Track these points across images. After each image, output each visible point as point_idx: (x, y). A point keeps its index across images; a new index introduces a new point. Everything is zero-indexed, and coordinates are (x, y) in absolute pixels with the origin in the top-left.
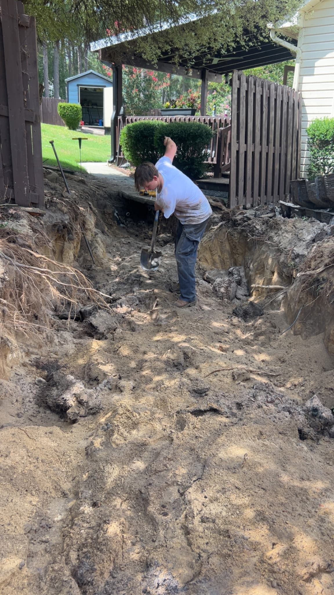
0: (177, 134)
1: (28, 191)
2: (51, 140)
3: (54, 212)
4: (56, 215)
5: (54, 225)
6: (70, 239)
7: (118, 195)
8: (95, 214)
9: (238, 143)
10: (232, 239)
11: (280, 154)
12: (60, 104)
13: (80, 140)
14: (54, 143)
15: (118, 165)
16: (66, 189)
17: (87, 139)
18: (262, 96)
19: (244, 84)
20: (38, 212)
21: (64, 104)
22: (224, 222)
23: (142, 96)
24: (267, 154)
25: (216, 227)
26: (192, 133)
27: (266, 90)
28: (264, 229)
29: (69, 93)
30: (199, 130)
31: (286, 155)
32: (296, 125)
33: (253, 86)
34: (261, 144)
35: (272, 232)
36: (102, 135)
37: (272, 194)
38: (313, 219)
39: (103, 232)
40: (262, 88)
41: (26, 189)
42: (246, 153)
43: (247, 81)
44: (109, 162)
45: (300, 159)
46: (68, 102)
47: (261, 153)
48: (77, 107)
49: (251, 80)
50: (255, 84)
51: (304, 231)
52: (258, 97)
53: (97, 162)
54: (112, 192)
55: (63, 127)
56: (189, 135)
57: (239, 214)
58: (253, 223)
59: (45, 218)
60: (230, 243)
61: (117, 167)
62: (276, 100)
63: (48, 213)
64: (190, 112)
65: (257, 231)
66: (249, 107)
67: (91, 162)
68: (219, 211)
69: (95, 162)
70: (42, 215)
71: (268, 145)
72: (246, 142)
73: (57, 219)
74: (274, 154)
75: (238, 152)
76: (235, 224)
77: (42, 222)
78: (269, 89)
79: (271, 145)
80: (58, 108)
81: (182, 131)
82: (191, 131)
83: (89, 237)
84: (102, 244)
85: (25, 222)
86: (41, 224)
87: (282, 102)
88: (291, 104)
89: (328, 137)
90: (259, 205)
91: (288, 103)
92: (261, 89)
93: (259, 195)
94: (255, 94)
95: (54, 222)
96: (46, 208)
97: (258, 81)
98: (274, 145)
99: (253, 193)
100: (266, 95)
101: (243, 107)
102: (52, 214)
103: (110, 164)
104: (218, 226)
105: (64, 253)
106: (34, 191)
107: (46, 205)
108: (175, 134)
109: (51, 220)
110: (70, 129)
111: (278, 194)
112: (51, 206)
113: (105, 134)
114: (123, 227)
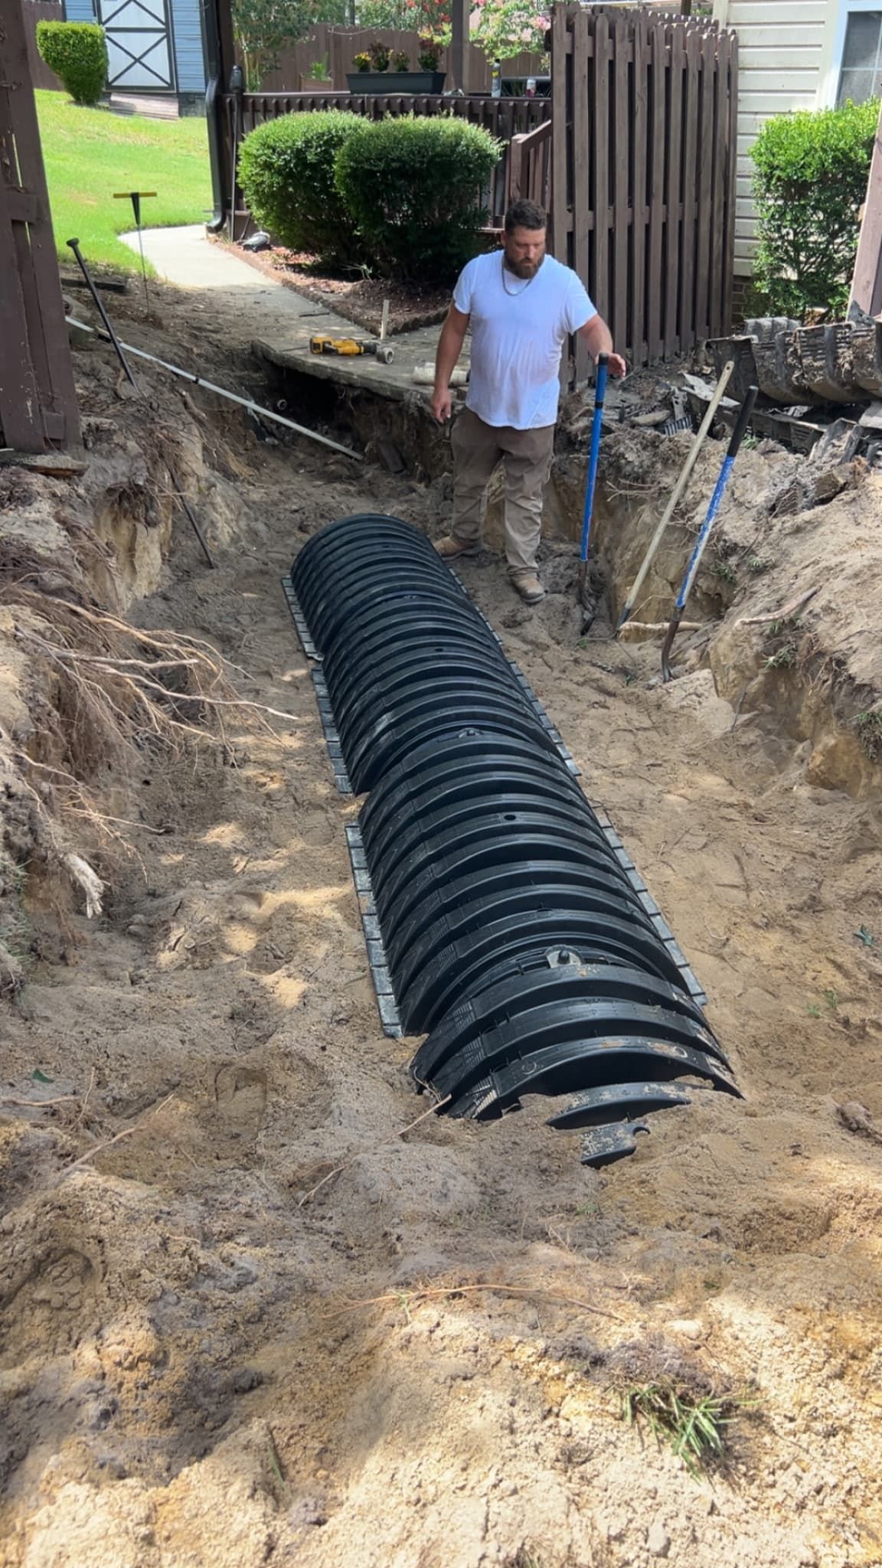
0: (399, 159)
1: (38, 412)
2: (71, 238)
3: (110, 455)
4: (114, 463)
5: (110, 491)
6: (151, 524)
7: (253, 353)
8: (200, 422)
9: (571, 210)
10: (564, 483)
11: (681, 223)
12: (42, 25)
13: (135, 197)
14: (80, 246)
15: (235, 239)
16: (123, 372)
17: (154, 194)
18: (631, 66)
19: (584, 40)
20: (70, 466)
21: (52, 26)
24: (648, 227)
26: (438, 155)
27: (641, 47)
28: (647, 463)
30: (457, 144)
31: (697, 222)
32: (723, 136)
33: (608, 42)
34: (631, 203)
35: (667, 475)
36: (170, 118)
37: (662, 336)
38: (772, 443)
39: (229, 475)
40: (633, 41)
41: (29, 404)
42: (592, 234)
43: (592, 31)
44: (210, 230)
45: (733, 223)
46: (64, 19)
47: (631, 229)
48: (91, 35)
49: (602, 26)
50: (612, 36)
51: (748, 481)
52: (622, 71)
53: (175, 225)
54: (235, 344)
55: (55, 93)
56: (432, 160)
57: (584, 415)
58: (618, 442)
59: (88, 477)
60: (558, 494)
61: (234, 246)
62: (668, 71)
63: (92, 461)
64: (428, 83)
65: (629, 468)
66: (597, 104)
67: (158, 227)
69: (169, 225)
70: (79, 473)
71: (648, 202)
72: (592, 206)
73: (115, 476)
74: (665, 226)
75: (571, 236)
76: (572, 443)
77: (81, 491)
78: (650, 41)
79: (658, 200)
80: (39, 39)
81: (412, 152)
82: (438, 149)
83: (191, 494)
84: (224, 509)
85: (43, 508)
86: (79, 496)
87: (685, 72)
88: (708, 77)
89: (808, 172)
91: (701, 73)
92: (629, 46)
93: (629, 345)
94: (612, 64)
95: (110, 483)
96: (86, 446)
97: (619, 24)
98: (665, 201)
100: (643, 63)
101: (582, 106)
102: (102, 462)
103: (211, 235)
105: (137, 554)
106: (50, 406)
107: (85, 442)
108: (393, 160)
109: (101, 478)
110: (78, 101)
111: (678, 332)
112: (99, 439)
113: (181, 114)
114: (274, 446)
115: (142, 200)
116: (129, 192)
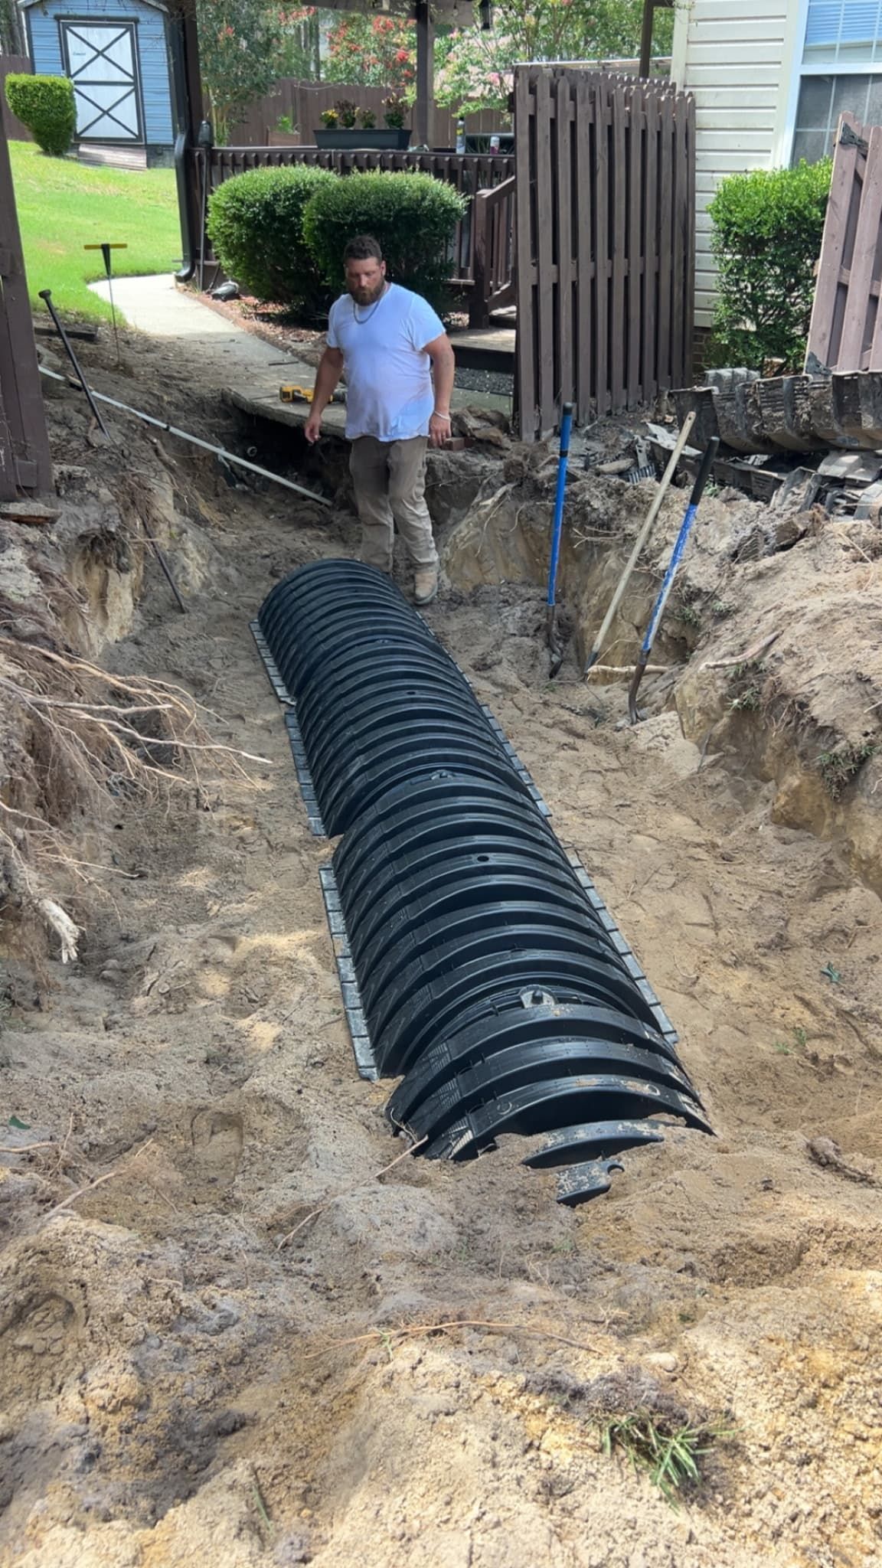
0: (366, 213)
1: (10, 459)
2: (43, 289)
3: (82, 502)
4: (86, 510)
5: (82, 538)
6: (122, 569)
7: (223, 401)
8: (171, 469)
9: (536, 264)
10: (531, 529)
11: (642, 277)
12: (11, 78)
13: (106, 249)
15: (204, 288)
16: (94, 420)
17: (124, 246)
18: (592, 127)
19: (546, 102)
20: (42, 513)
21: (22, 79)
22: (509, 487)
23: (244, 43)
24: (610, 281)
25: (489, 502)
26: (404, 209)
27: (602, 109)
28: (612, 510)
29: (35, 43)
30: (423, 199)
31: (658, 276)
32: (681, 193)
33: (569, 104)
34: (593, 257)
35: (632, 522)
36: (139, 169)
37: (626, 386)
38: (733, 491)
39: (200, 521)
40: (593, 103)
41: (2, 452)
42: (556, 287)
43: (554, 93)
44: (179, 279)
45: (693, 277)
46: (33, 73)
47: (593, 283)
48: (59, 88)
49: (564, 88)
50: (573, 98)
51: (711, 528)
52: (583, 131)
53: (144, 274)
54: (205, 392)
55: (24, 144)
56: (398, 213)
57: (550, 462)
58: (583, 490)
59: (61, 524)
60: (526, 540)
61: (203, 295)
62: (628, 131)
63: (64, 508)
64: (394, 139)
65: (594, 515)
66: (560, 163)
67: (127, 275)
68: (493, 450)
69: (139, 275)
70: (52, 520)
71: (610, 256)
72: (555, 260)
73: (87, 522)
74: (627, 279)
75: (536, 289)
76: (538, 491)
77: (54, 538)
78: (610, 102)
79: (619, 254)
80: (7, 91)
81: (379, 206)
82: (405, 203)
83: (163, 539)
84: (195, 555)
85: (16, 555)
86: (51, 543)
87: (644, 132)
88: (667, 137)
89: (764, 229)
90: (592, 420)
91: (659, 134)
92: (589, 107)
93: (593, 394)
94: (573, 125)
95: (82, 530)
96: (58, 494)
97: (580, 85)
98: (627, 255)
99: (576, 390)
100: (603, 123)
101: (545, 165)
102: (75, 510)
103: (180, 285)
104: (495, 499)
105: (109, 599)
106: (23, 455)
107: (58, 489)
108: (360, 214)
109: (73, 525)
110: (46, 152)
111: (641, 382)
112: (70, 487)
113: (148, 166)
114: (245, 493)
115: (112, 251)
116: (100, 242)
